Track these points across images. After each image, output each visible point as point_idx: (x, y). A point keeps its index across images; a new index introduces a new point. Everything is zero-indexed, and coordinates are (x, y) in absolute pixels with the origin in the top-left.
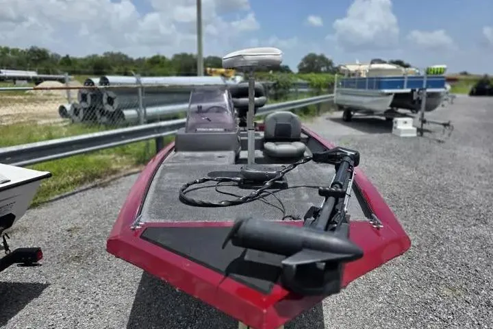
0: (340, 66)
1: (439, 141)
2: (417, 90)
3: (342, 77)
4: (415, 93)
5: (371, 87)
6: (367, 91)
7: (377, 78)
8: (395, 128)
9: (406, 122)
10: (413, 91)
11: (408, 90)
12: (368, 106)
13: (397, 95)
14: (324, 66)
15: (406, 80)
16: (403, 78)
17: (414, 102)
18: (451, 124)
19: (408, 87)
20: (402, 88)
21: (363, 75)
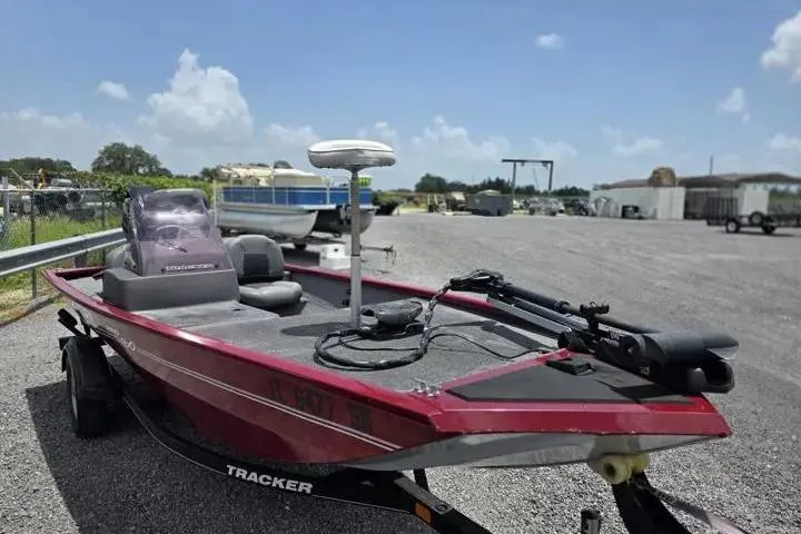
0: (220, 167)
1: (383, 272)
2: (344, 205)
3: (225, 185)
4: (342, 211)
5: (280, 201)
6: (275, 207)
7: (289, 189)
8: (324, 258)
9: (336, 250)
10: (339, 207)
11: (333, 207)
12: (277, 229)
13: (321, 212)
14: (143, 166)
15: (328, 192)
16: (324, 189)
17: (341, 222)
18: (394, 249)
19: (332, 202)
20: (325, 203)
21: (263, 183)
